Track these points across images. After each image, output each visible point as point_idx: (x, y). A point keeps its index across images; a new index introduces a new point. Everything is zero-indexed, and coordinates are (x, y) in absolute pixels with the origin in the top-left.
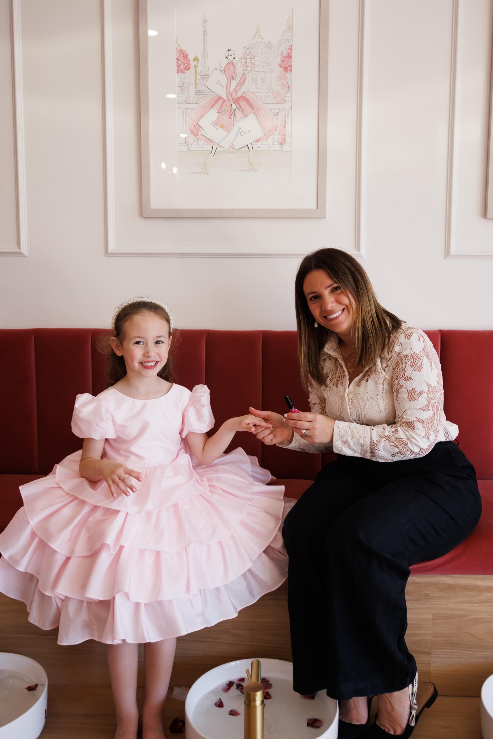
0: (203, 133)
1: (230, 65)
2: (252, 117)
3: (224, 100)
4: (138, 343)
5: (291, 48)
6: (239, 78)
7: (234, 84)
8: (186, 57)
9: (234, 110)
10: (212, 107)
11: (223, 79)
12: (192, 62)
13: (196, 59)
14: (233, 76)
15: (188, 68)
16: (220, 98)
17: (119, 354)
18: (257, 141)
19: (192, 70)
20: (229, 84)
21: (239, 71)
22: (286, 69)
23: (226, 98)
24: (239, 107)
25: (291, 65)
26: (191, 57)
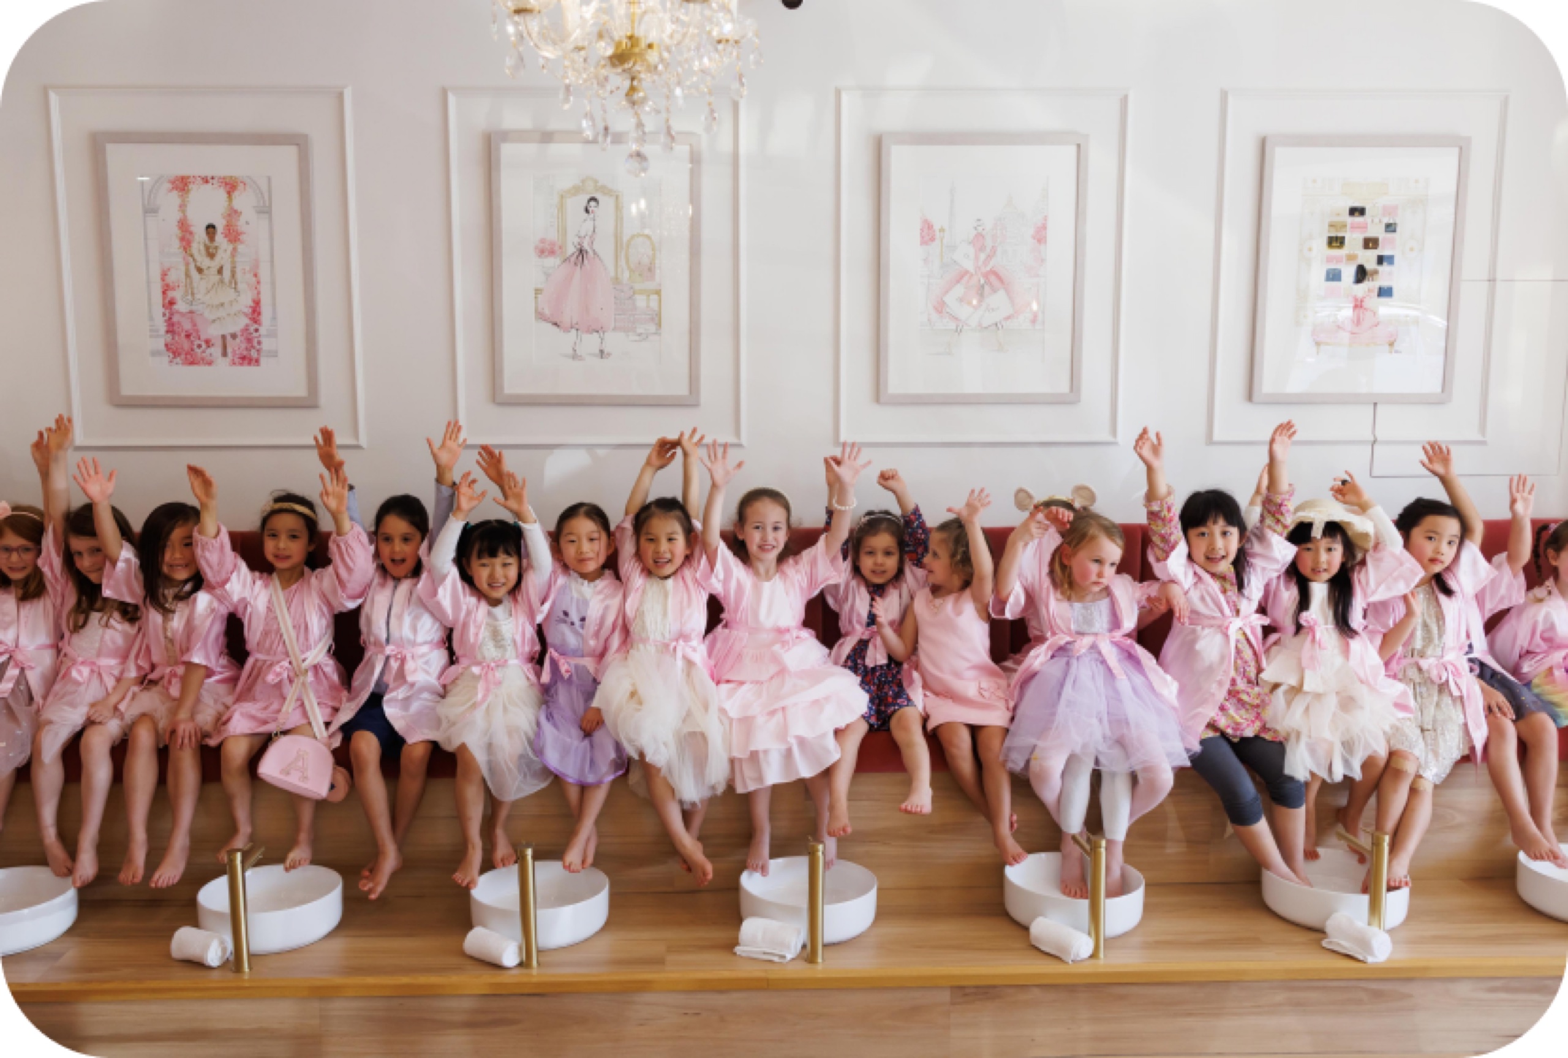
0: (948, 310)
1: (980, 236)
2: (1001, 293)
3: (972, 275)
4: (757, 528)
5: (1046, 218)
6: (988, 250)
7: (983, 256)
8: (930, 227)
9: (983, 287)
10: (958, 282)
11: (971, 251)
12: (938, 234)
13: (942, 230)
14: (982, 249)
15: (933, 239)
16: (967, 272)
17: (740, 537)
18: (1008, 318)
19: (937, 242)
20: (977, 258)
21: (989, 243)
22: (1039, 241)
23: (974, 273)
24: (988, 282)
25: (1045, 237)
26: (936, 227)
